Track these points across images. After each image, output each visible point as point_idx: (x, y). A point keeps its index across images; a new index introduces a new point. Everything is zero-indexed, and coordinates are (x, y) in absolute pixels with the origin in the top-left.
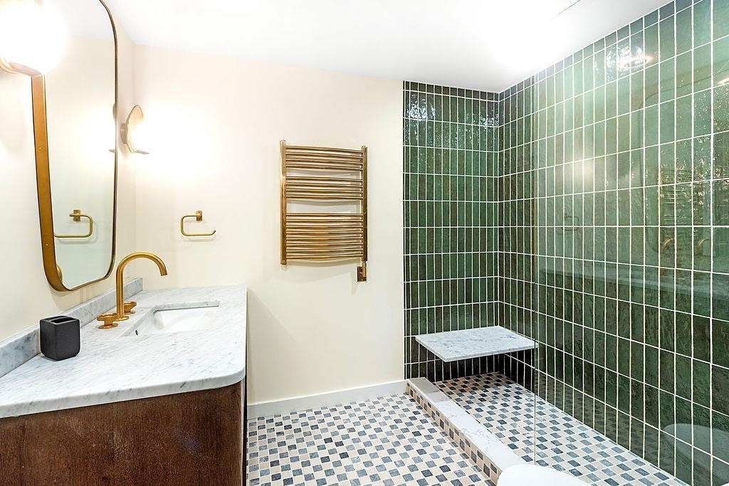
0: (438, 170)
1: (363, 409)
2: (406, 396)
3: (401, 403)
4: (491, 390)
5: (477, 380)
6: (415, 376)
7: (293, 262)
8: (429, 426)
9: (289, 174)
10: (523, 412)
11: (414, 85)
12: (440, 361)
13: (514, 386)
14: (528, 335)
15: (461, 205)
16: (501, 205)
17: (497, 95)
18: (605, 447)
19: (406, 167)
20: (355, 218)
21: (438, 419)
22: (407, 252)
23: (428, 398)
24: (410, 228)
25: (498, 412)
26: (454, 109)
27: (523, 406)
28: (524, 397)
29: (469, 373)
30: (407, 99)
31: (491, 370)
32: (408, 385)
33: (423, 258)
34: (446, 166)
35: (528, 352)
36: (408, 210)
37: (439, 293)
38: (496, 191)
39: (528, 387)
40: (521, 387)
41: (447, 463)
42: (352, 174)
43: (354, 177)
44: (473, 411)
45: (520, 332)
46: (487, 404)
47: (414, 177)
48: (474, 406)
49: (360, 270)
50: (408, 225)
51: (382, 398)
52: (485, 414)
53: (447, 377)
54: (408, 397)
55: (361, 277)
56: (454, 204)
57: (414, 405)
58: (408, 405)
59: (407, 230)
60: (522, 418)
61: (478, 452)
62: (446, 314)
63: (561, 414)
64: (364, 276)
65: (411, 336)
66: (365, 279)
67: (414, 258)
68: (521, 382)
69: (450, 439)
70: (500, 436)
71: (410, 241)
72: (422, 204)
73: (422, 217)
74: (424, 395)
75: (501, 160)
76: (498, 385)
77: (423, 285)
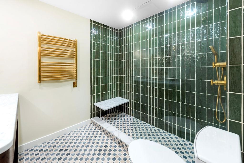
0: (102, 50)
1: (75, 133)
2: (91, 124)
3: (90, 127)
4: (117, 116)
5: (113, 114)
6: (94, 117)
7: (44, 82)
8: (100, 133)
9: (42, 46)
10: (126, 121)
11: (94, 22)
12: (102, 110)
13: (123, 113)
14: (126, 98)
15: (108, 61)
16: (119, 62)
17: (118, 30)
18: (146, 126)
19: (91, 48)
20: (73, 64)
21: (102, 130)
22: (92, 76)
23: (99, 123)
24: (93, 68)
25: (120, 122)
26: (106, 32)
27: (126, 119)
28: (126, 116)
29: (110, 112)
30: (92, 26)
31: (116, 110)
32: (92, 120)
33: (97, 78)
34: (104, 49)
35: (126, 103)
36: (92, 62)
37: (102, 89)
38: (118, 58)
39: (126, 113)
40: (125, 113)
41: (106, 144)
42: (71, 48)
43: (72, 50)
44: (113, 124)
45: (124, 98)
46: (116, 121)
47: (94, 52)
48: (113, 122)
49: (74, 83)
50: (92, 67)
51: (82, 127)
52: (116, 124)
53: (104, 115)
54: (92, 124)
55: (75, 85)
56: (106, 61)
57: (94, 126)
58: (92, 127)
59: (92, 69)
60: (126, 123)
61: (116, 137)
62: (104, 95)
63: (135, 119)
64: (76, 85)
65: (93, 104)
66: (76, 86)
67: (94, 78)
68: (124, 112)
69: (106, 135)
70: (121, 130)
71: (93, 72)
72: (97, 61)
73: (97, 65)
74: (98, 123)
75: (119, 49)
76: (119, 114)
77: (97, 87)
